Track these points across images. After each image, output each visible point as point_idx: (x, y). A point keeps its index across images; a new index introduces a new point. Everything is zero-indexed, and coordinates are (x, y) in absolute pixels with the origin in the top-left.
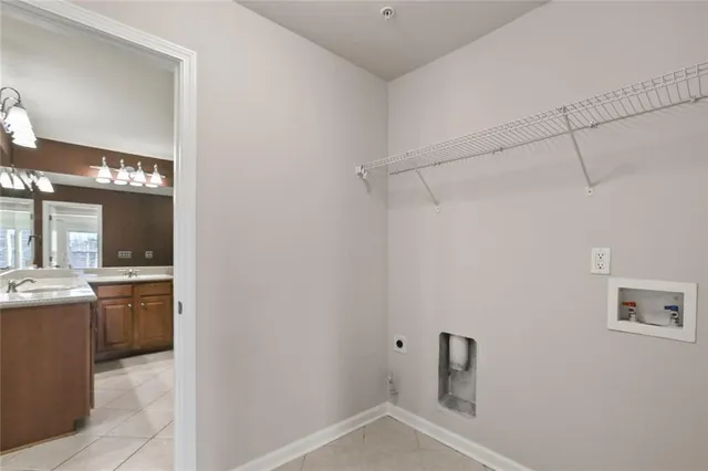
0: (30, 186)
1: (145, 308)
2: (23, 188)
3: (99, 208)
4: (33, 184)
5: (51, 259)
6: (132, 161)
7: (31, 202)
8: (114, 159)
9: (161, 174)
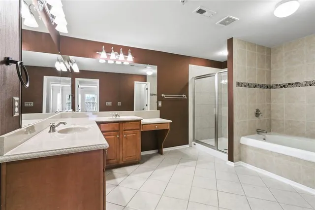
0: (70, 69)
1: (126, 138)
2: (66, 71)
3: (98, 81)
4: (71, 67)
5: (78, 106)
6: (117, 48)
7: (70, 79)
8: (109, 48)
9: (132, 56)
